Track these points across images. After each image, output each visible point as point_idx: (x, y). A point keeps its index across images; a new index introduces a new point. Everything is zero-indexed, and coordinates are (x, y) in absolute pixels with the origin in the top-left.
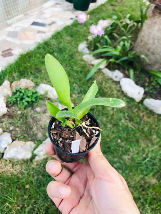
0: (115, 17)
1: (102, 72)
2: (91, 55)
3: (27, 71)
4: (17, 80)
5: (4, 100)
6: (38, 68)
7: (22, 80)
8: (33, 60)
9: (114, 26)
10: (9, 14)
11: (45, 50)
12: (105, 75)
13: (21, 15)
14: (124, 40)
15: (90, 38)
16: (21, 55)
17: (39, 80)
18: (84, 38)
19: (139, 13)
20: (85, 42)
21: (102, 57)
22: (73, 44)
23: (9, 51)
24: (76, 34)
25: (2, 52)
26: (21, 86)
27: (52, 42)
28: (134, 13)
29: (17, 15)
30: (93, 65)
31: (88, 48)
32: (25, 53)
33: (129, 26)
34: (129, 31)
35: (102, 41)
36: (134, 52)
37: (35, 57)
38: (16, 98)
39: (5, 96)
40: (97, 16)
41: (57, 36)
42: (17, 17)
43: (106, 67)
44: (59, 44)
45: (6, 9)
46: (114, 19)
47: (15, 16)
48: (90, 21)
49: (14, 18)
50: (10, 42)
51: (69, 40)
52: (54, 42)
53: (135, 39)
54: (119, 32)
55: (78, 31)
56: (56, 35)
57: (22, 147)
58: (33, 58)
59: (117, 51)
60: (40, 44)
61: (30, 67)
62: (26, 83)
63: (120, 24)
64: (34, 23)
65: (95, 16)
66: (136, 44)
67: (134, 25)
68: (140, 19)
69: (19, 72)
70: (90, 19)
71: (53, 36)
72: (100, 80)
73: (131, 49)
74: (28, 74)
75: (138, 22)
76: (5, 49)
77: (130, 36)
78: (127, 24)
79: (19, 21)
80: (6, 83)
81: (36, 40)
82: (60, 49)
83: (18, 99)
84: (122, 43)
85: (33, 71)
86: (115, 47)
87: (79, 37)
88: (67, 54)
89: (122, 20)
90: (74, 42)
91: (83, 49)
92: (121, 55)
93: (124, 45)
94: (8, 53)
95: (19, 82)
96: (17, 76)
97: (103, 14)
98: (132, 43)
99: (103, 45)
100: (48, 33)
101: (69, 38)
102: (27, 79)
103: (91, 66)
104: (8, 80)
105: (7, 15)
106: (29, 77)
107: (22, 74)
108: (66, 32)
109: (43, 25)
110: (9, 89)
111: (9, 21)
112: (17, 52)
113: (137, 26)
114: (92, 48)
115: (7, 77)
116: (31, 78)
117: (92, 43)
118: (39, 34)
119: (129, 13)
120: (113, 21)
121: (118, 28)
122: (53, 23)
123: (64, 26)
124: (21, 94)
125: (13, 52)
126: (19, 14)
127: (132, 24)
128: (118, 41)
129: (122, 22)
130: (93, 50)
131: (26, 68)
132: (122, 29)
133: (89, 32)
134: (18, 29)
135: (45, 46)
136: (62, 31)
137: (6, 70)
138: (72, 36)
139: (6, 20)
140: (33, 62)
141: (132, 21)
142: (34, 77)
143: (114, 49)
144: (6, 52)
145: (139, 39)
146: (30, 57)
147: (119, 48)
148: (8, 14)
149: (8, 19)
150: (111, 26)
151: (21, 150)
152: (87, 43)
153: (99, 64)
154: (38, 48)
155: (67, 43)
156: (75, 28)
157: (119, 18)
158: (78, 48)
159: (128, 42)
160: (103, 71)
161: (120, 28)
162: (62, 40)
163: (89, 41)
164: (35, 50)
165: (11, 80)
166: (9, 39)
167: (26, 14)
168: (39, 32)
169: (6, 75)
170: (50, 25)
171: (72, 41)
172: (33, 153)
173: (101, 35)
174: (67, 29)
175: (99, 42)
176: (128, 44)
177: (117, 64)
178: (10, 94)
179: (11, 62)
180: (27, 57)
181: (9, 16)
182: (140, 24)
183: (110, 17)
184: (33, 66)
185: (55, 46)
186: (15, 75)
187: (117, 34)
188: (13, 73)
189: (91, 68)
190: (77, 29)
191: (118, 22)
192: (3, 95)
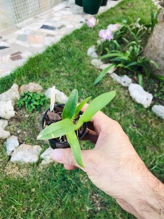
0: (125, 21)
1: (110, 77)
2: (100, 60)
3: (36, 74)
4: (25, 84)
5: (12, 103)
6: (46, 72)
7: (30, 83)
8: (42, 63)
9: (124, 30)
10: (20, 17)
11: (54, 54)
12: (114, 80)
13: (31, 19)
14: (133, 45)
15: (99, 42)
16: (30, 59)
17: (47, 84)
18: (93, 42)
19: (150, 17)
20: (94, 46)
21: (110, 62)
22: (82, 48)
23: (18, 55)
24: (85, 38)
25: (12, 55)
26: (29, 90)
27: (61, 46)
28: (144, 17)
29: (27, 18)
30: (101, 70)
31: (97, 52)
32: (34, 56)
33: (139, 30)
34: (138, 35)
35: (111, 45)
36: (143, 57)
37: (44, 60)
38: (24, 102)
39: (13, 100)
40: (107, 20)
41: (66, 39)
42: (27, 21)
43: (115, 72)
44: (68, 48)
45: (17, 12)
46: (124, 23)
47: (25, 19)
48: (100, 25)
49: (24, 22)
50: (19, 46)
51: (78, 44)
52: (63, 46)
53: (144, 44)
54: (128, 37)
55: (88, 35)
56: (64, 39)
57: (28, 150)
58: (42, 62)
59: (126, 56)
60: (49, 48)
61: (39, 71)
62: (35, 87)
63: (129, 28)
64: (44, 27)
65: (105, 20)
66: (145, 50)
67: (144, 29)
68: (151, 24)
69: (27, 75)
70: (100, 23)
71: (62, 39)
72: (108, 85)
73: (141, 55)
74: (36, 78)
75: (148, 26)
76: (14, 52)
77: (140, 41)
78: (137, 29)
79: (29, 24)
80: (15, 86)
81: (45, 44)
82: (69, 53)
83: (26, 103)
84: (131, 48)
85: (41, 75)
86: (124, 52)
87: (88, 41)
88: (75, 58)
89: (132, 24)
90: (82, 46)
91: (92, 53)
92: (130, 60)
93: (133, 50)
94: (18, 56)
95: (27, 86)
96: (26, 80)
97: (113, 18)
98: (142, 48)
99: (112, 50)
100: (57, 37)
101: (78, 42)
102: (36, 82)
103: (99, 71)
104: (17, 83)
105: (17, 19)
106: (38, 81)
107: (31, 78)
108: (76, 36)
109: (52, 28)
110: (18, 92)
111: (19, 25)
112: (26, 56)
113: (147, 31)
114: (101, 53)
115: (16, 80)
116: (39, 83)
117: (102, 47)
118: (48, 37)
119: (139, 17)
120: (123, 26)
121: (128, 32)
122: (63, 26)
123: (74, 30)
124: (30, 98)
125: (22, 55)
126: (29, 17)
127: (142, 28)
128: (128, 45)
129: (131, 27)
130: (102, 55)
131: (34, 71)
132: (132, 33)
133: (98, 37)
134: (27, 33)
135: (54, 50)
136: (71, 35)
137: (15, 73)
138: (81, 40)
139: (16, 23)
140: (41, 66)
141: (142, 25)
142: (42, 81)
143: (123, 54)
144: (16, 55)
145: (149, 44)
146: (38, 61)
147: (128, 53)
148: (18, 17)
149: (18, 22)
150: (121, 30)
151: (28, 154)
152: (96, 48)
153: (107, 69)
154: (47, 51)
155: (76, 47)
156: (84, 32)
157: (129, 23)
158: (87, 52)
159: (137, 47)
160: (111, 75)
161: (129, 33)
162: (71, 44)
163: (98, 46)
164: (44, 54)
165: (20, 83)
166: (19, 42)
167: (36, 18)
168: (48, 35)
169: (15, 78)
170: (59, 28)
171: (81, 45)
172: (39, 157)
173: (110, 40)
174: (76, 32)
175: (108, 46)
176: (137, 50)
177: (126, 69)
178: (18, 97)
179: (20, 66)
180: (36, 60)
181: (19, 20)
182: (150, 28)
183: (120, 21)
184: (42, 70)
185: (63, 50)
186: (24, 78)
187: (127, 38)
188: (22, 76)
189: (99, 73)
190: (86, 33)
191: (128, 27)
192: (11, 99)
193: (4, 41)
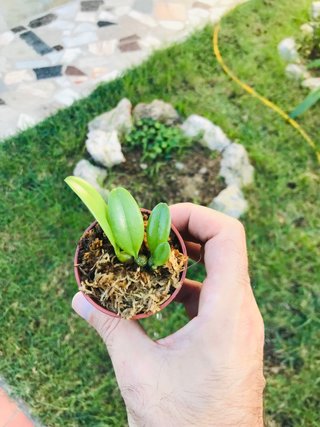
2: (305, 68)
5: (118, 136)
6: (187, 83)
7: (156, 102)
15: (306, 28)
17: (187, 108)
23: (133, 41)
25: (121, 40)
26: (152, 114)
31: (300, 51)
38: (141, 138)
39: (119, 131)
50: (136, 22)
60: (197, 32)
62: (163, 110)
74: (167, 92)
76: (125, 36)
80: (125, 103)
81: (187, 22)
83: (145, 141)
94: (132, 44)
95: (148, 107)
101: (259, 25)
102: (166, 101)
106: (169, 99)
107: (158, 91)
110: (129, 116)
112: (148, 44)
114: (308, 52)
118: (197, 10)
124: (153, 131)
125: (141, 42)
130: (310, 57)
144: (128, 42)
155: (254, 34)
158: (276, 48)
165: (135, 98)
166: (136, 15)
168: (196, 5)
171: (266, 32)
178: (130, 126)
188: (139, 85)
192: (116, 128)
193: (109, 10)
